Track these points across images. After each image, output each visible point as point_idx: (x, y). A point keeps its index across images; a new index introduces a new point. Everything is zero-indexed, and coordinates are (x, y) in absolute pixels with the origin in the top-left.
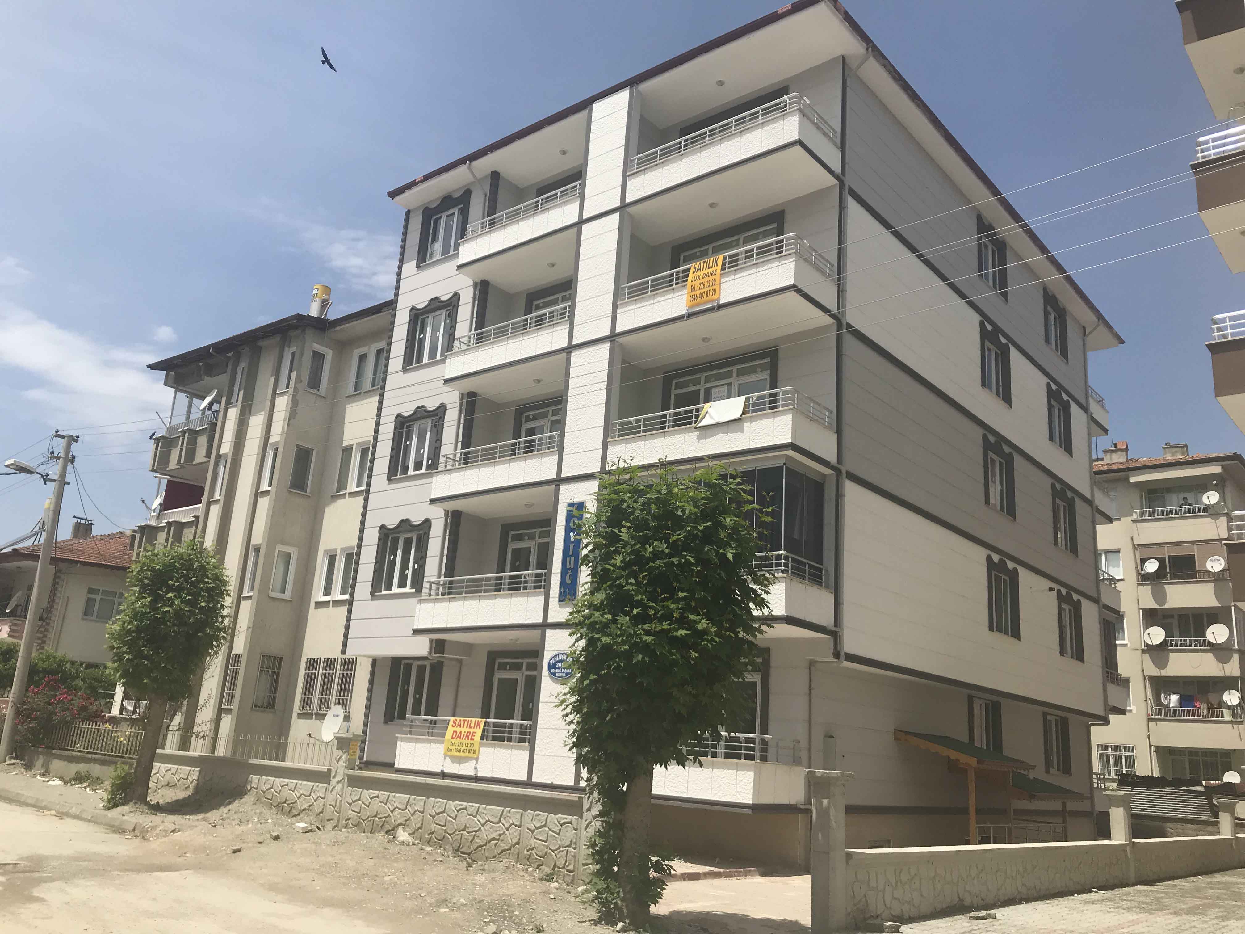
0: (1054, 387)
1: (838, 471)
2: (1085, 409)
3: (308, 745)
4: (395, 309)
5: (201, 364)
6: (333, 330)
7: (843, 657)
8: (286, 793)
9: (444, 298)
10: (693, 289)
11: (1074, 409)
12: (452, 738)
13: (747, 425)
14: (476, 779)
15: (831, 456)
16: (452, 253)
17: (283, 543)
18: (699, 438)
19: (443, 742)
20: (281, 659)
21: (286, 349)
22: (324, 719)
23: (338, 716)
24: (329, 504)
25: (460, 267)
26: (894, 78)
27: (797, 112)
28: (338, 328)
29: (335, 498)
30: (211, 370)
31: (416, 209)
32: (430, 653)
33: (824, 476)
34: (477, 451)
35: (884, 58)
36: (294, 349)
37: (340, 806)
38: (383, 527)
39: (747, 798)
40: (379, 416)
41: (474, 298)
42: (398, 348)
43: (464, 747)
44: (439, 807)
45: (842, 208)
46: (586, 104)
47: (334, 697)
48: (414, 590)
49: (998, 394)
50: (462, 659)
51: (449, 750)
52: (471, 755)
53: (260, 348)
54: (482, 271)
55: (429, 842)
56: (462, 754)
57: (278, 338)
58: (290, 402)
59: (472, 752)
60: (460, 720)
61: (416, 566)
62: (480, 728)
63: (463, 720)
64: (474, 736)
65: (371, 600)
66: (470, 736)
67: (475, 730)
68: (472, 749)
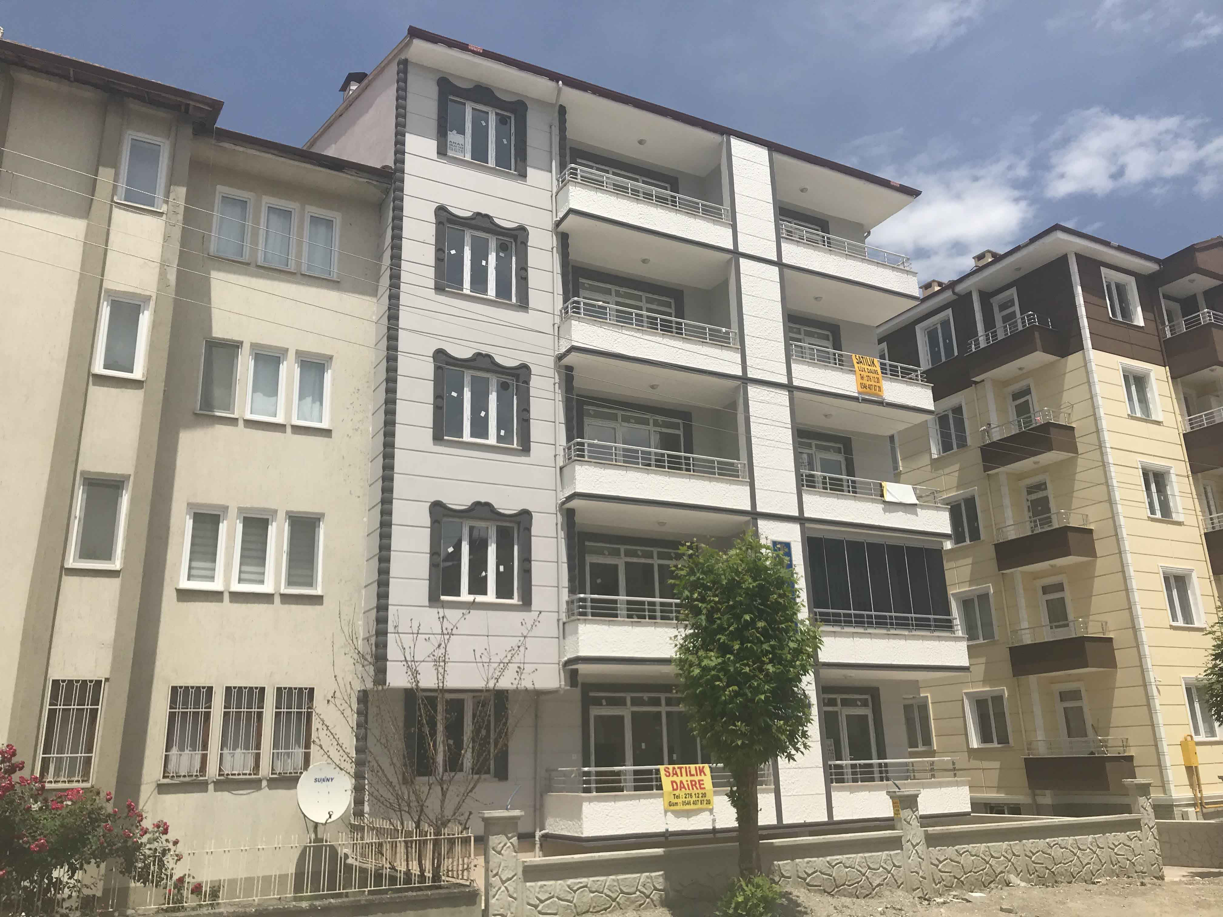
4: (400, 190)
9: (501, 223)
10: (862, 377)
12: (672, 789)
14: (714, 832)
16: (493, 165)
19: (660, 796)
21: (126, 128)
22: (295, 787)
24: (188, 426)
28: (224, 145)
29: (205, 418)
32: (564, 686)
38: (438, 505)
42: (419, 252)
43: (694, 798)
51: (671, 804)
53: (12, 81)
56: (692, 807)
59: (705, 802)
60: (674, 768)
61: (502, 568)
62: (705, 775)
63: (678, 768)
64: (703, 784)
65: (430, 607)
66: (698, 785)
67: (699, 778)
68: (705, 799)
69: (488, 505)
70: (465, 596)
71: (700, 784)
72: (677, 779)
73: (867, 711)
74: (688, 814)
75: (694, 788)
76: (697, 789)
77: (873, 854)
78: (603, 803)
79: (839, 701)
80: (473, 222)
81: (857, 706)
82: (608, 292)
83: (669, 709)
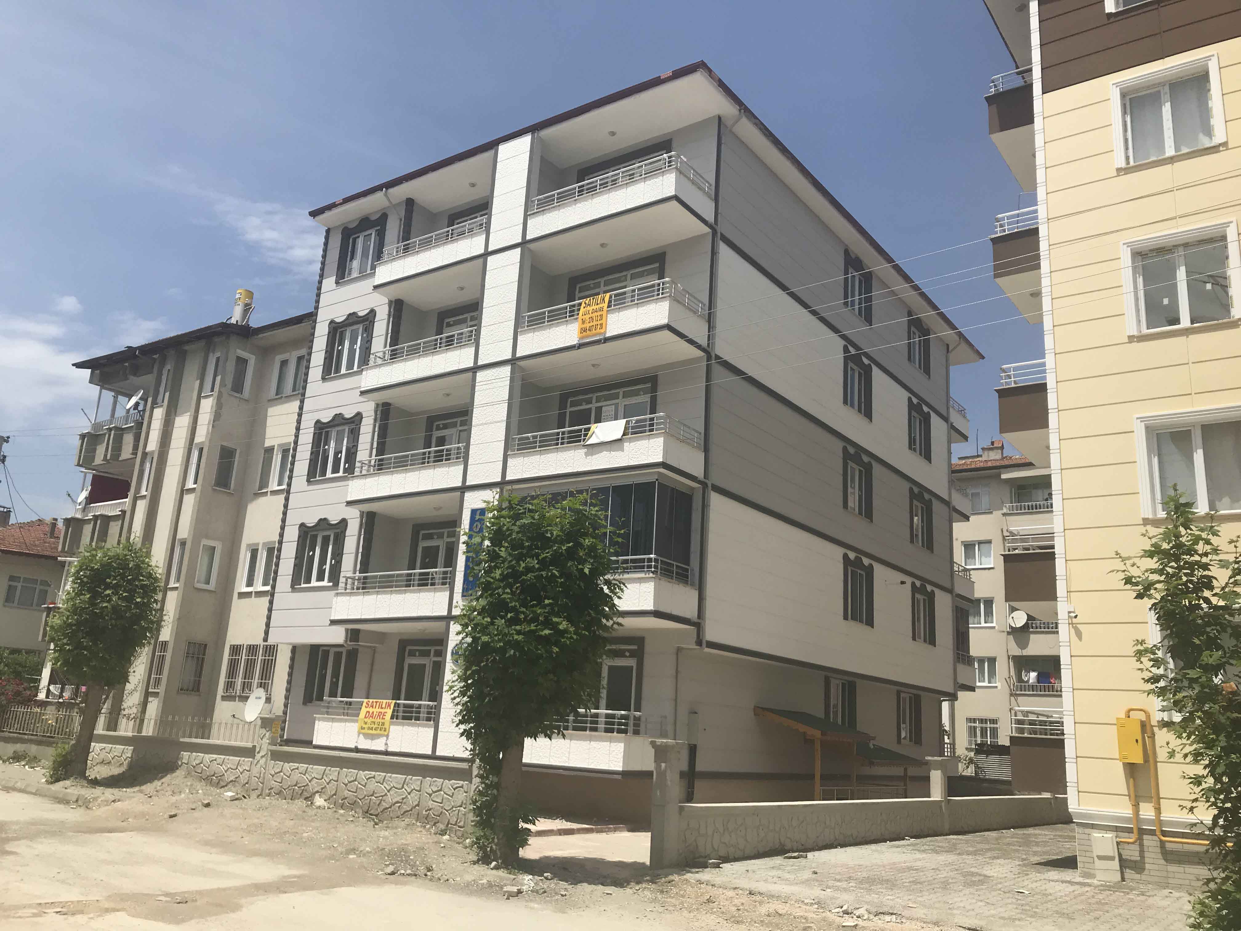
0: (915, 401)
1: (704, 485)
2: (946, 419)
3: (232, 725)
4: (315, 322)
5: (127, 364)
6: (256, 337)
7: (704, 644)
8: (215, 767)
9: (361, 314)
10: (583, 322)
11: (935, 420)
12: (365, 717)
13: (626, 445)
14: (386, 753)
15: (699, 472)
16: (369, 272)
17: (207, 537)
18: (587, 454)
19: (357, 721)
20: (206, 645)
21: (211, 354)
22: (246, 701)
23: (260, 698)
24: (252, 500)
25: (376, 287)
26: (765, 135)
27: (675, 170)
28: (261, 336)
29: (257, 495)
30: (136, 371)
31: (336, 228)
32: (346, 641)
33: (693, 489)
34: (390, 458)
35: (756, 118)
36: (218, 354)
37: (264, 778)
38: (302, 525)
39: (618, 766)
40: (299, 422)
41: (389, 316)
42: (318, 358)
43: (376, 726)
44: (352, 776)
45: (714, 253)
46: (493, 145)
47: (256, 681)
48: (331, 584)
49: (860, 411)
50: (374, 647)
51: (363, 728)
52: (382, 732)
53: (185, 352)
54: (396, 292)
55: (342, 807)
56: (374, 732)
57: (202, 343)
58: (214, 405)
59: (384, 729)
60: (372, 702)
61: (333, 562)
62: (390, 708)
63: (375, 702)
64: (385, 715)
65: (291, 592)
66: (382, 716)
67: (385, 710)
70: (314, 583)
72: (371, 710)
73: (631, 662)
74: (372, 737)
76: (380, 718)
82: (464, 321)
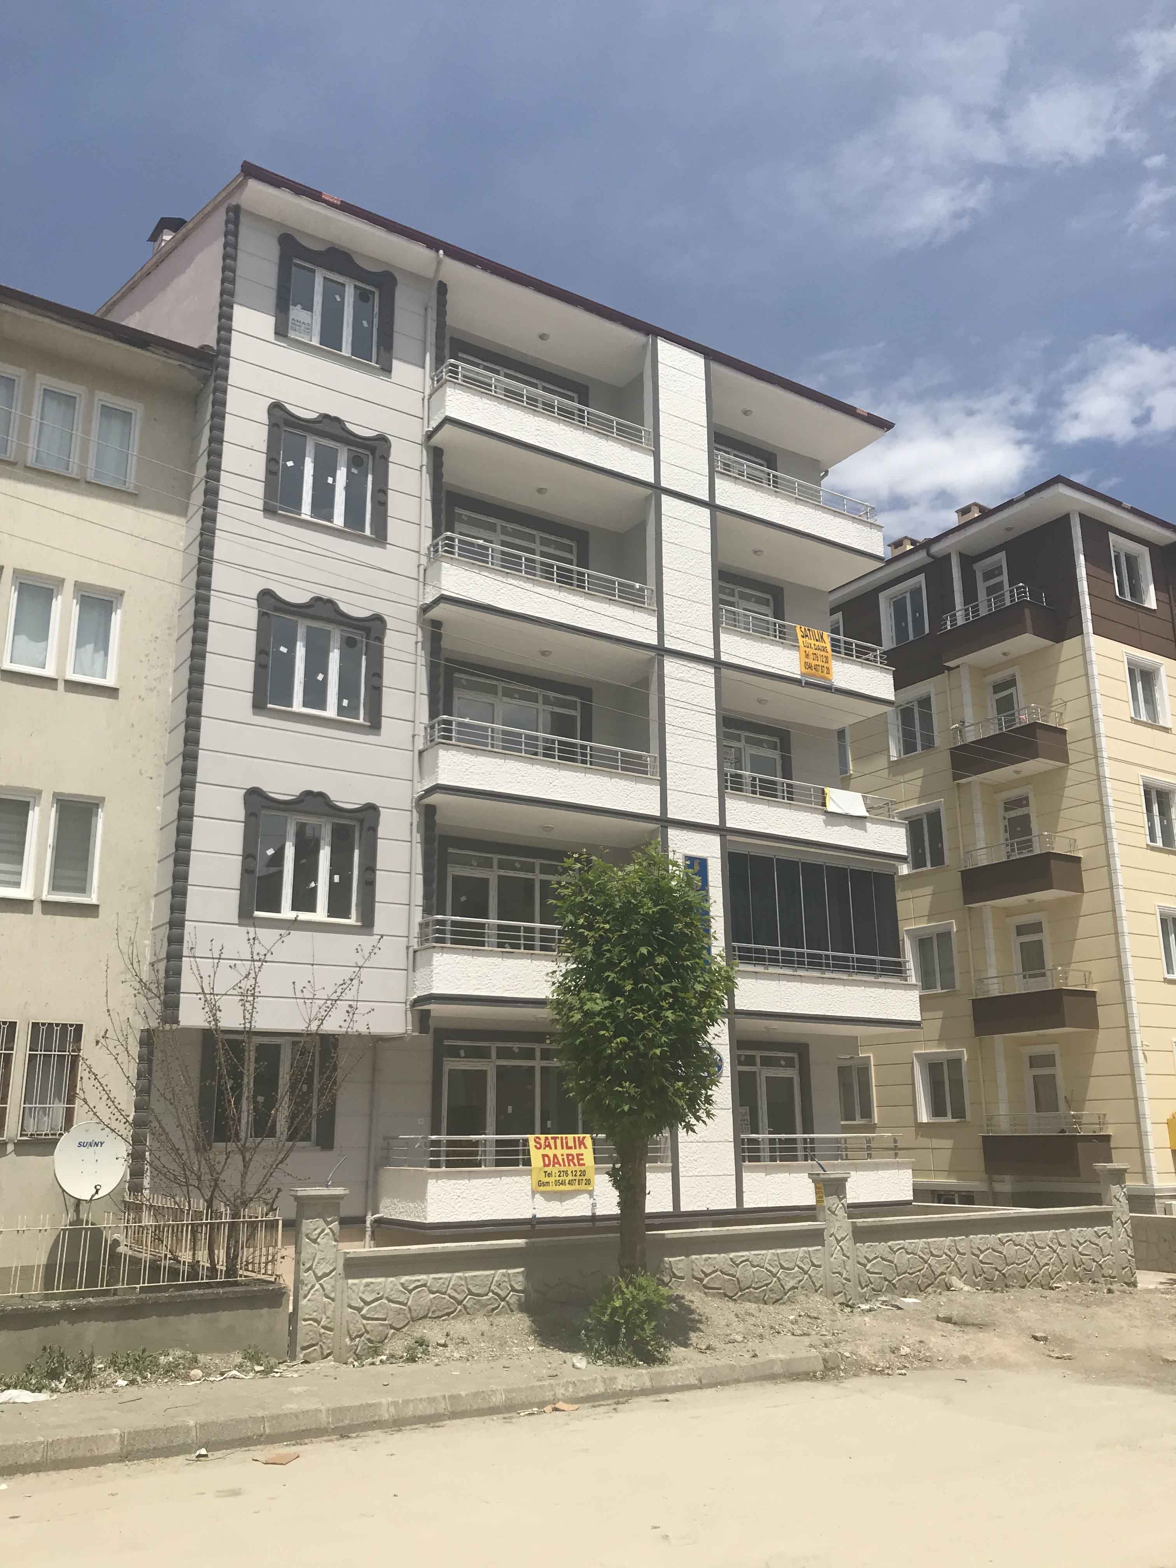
4: (222, 379)
9: (353, 429)
10: (806, 655)
12: (545, 1165)
14: (593, 1220)
19: (527, 1173)
32: (412, 1031)
38: (254, 792)
43: (570, 1177)
51: (540, 1184)
56: (567, 1188)
59: (584, 1182)
60: (547, 1138)
61: (337, 878)
62: (586, 1148)
63: (552, 1138)
64: (582, 1159)
65: (239, 924)
66: (575, 1161)
67: (578, 1151)
68: (584, 1178)
69: (321, 795)
70: (287, 913)
71: (579, 1160)
72: (550, 1152)
73: (791, 1073)
74: (562, 1196)
75: (571, 1164)
76: (575, 1165)
77: (788, 1250)
78: (454, 1181)
79: (758, 1060)
80: (317, 426)
81: (782, 1066)
82: (492, 528)
83: (545, 1063)
